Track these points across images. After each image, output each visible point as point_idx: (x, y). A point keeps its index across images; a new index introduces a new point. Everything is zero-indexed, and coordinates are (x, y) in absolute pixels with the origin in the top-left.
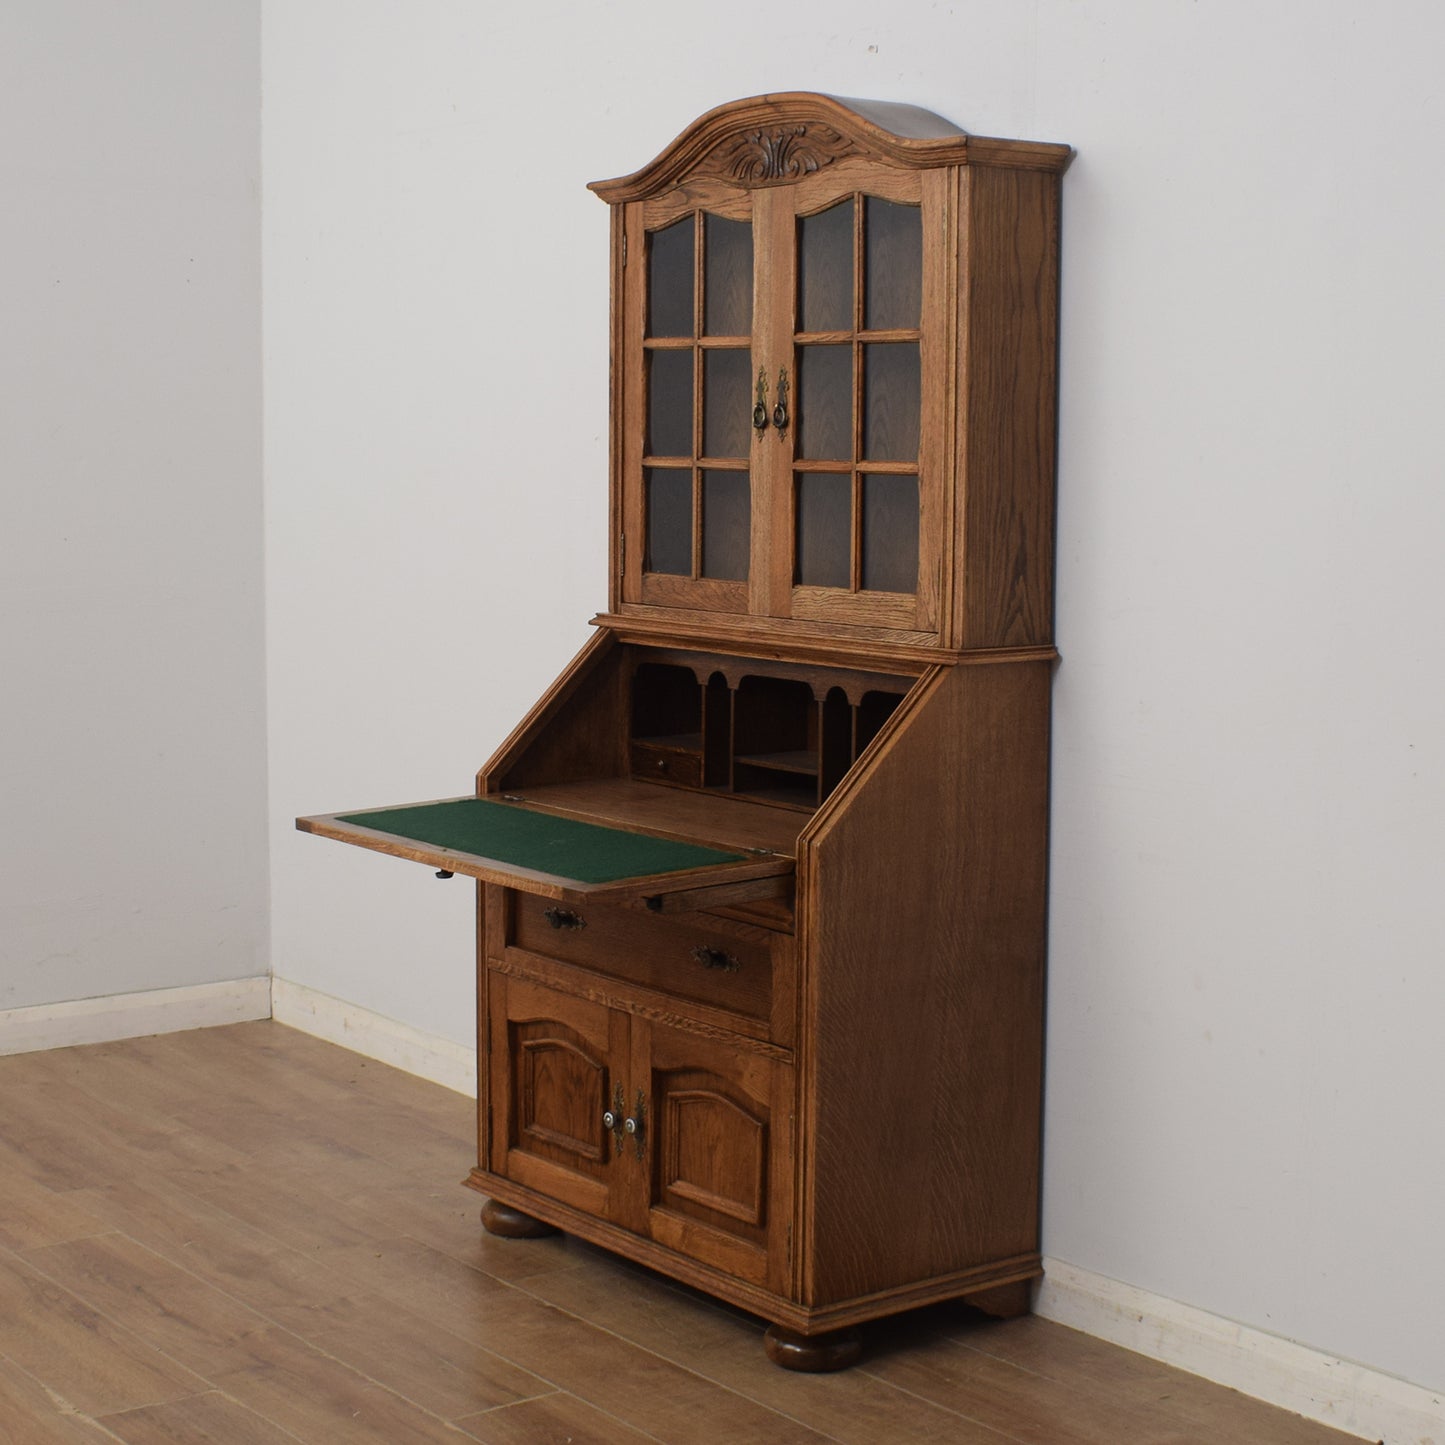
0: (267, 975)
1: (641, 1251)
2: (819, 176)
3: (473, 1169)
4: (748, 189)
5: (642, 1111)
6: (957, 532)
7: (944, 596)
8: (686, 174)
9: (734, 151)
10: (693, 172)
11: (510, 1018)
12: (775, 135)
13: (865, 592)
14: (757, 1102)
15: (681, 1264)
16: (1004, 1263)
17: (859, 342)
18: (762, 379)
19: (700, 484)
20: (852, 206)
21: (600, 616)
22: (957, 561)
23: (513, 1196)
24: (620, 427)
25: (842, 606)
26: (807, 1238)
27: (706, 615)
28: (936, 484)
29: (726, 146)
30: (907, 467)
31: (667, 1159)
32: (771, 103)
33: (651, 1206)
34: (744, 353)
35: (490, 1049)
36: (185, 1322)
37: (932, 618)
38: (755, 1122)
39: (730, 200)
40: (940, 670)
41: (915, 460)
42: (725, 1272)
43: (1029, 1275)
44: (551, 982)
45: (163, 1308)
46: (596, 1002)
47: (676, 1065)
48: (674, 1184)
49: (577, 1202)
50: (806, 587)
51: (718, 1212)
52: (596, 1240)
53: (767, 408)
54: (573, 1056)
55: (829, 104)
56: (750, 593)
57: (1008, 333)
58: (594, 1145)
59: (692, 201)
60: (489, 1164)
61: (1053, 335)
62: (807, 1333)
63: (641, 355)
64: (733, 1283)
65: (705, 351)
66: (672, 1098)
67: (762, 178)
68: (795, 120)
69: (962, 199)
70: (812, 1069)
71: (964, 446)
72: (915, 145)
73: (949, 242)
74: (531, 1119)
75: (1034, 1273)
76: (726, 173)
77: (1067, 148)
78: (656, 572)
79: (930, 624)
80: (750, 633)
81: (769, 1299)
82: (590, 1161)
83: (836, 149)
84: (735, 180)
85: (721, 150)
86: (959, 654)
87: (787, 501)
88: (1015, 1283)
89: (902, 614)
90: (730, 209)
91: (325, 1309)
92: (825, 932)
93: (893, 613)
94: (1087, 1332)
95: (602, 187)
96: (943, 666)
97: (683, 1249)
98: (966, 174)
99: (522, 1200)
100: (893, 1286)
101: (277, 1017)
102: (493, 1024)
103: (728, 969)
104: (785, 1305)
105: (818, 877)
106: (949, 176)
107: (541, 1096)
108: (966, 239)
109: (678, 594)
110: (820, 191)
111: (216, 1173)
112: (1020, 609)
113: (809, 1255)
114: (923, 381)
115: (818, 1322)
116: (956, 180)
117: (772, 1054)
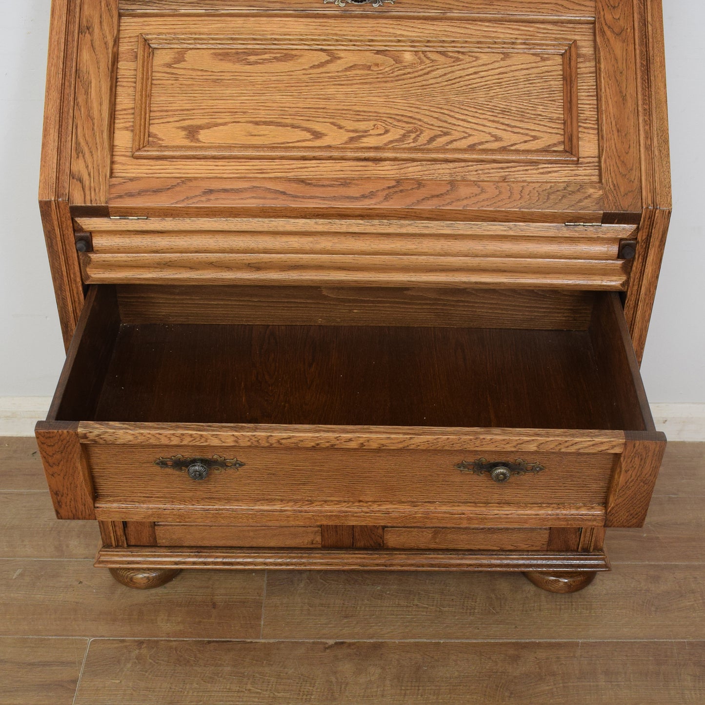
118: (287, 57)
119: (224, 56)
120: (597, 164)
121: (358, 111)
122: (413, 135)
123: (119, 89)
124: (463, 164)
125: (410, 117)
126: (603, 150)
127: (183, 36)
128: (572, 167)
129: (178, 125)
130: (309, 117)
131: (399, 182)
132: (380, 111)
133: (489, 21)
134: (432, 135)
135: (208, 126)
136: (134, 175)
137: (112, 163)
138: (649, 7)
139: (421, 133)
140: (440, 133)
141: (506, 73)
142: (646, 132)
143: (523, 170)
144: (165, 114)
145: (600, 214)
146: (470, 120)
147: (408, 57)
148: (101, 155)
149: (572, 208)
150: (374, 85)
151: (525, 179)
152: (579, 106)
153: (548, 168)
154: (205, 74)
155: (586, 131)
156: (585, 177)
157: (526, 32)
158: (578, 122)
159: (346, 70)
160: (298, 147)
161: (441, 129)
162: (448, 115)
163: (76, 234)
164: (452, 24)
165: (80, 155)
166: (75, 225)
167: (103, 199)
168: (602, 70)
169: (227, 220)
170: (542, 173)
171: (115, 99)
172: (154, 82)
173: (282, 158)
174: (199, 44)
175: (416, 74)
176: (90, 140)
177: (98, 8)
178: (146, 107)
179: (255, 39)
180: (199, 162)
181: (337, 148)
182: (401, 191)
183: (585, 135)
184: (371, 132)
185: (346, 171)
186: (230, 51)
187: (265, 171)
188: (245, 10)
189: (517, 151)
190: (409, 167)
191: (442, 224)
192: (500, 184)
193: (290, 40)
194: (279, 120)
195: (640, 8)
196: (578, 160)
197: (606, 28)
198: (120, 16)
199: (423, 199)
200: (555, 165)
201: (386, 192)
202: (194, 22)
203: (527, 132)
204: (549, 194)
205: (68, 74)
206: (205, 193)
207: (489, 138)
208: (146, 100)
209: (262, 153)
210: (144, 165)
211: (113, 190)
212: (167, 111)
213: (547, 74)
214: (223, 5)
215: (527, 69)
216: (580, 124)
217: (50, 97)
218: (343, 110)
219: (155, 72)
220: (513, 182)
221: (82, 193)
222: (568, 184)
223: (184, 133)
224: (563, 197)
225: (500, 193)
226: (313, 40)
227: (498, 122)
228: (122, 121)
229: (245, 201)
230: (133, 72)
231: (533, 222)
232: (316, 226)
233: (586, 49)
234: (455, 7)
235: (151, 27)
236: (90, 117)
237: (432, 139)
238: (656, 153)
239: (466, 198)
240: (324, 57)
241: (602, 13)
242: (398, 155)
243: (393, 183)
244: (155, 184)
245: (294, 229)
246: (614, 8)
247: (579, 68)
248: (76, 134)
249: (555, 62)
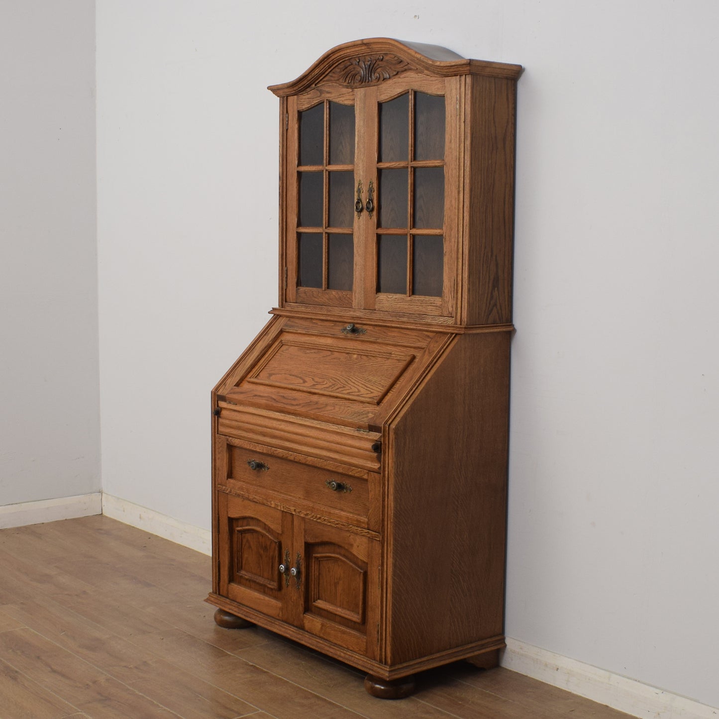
0: (100, 492)
1: (299, 636)
2: (390, 82)
3: (210, 593)
4: (353, 88)
5: (299, 564)
6: (464, 265)
7: (457, 299)
8: (319, 82)
9: (345, 69)
10: (323, 80)
11: (229, 516)
12: (367, 60)
13: (414, 296)
14: (361, 560)
15: (320, 643)
16: (486, 641)
17: (411, 167)
18: (360, 187)
19: (327, 241)
20: (408, 96)
21: (274, 309)
22: (464, 280)
23: (231, 607)
24: (284, 212)
25: (402, 303)
26: (388, 630)
27: (330, 308)
28: (453, 240)
29: (341, 66)
30: (437, 231)
31: (313, 589)
32: (365, 44)
33: (304, 613)
34: (350, 174)
35: (219, 532)
36: (63, 675)
37: (450, 309)
38: (359, 570)
39: (343, 94)
40: (455, 337)
41: (441, 228)
42: (344, 647)
43: (499, 647)
44: (251, 498)
45: (52, 668)
46: (274, 508)
47: (317, 540)
48: (316, 602)
49: (265, 610)
50: (383, 294)
51: (340, 616)
52: (275, 630)
53: (363, 201)
54: (263, 535)
55: (396, 44)
56: (353, 297)
57: (490, 161)
58: (273, 581)
59: (323, 95)
60: (218, 591)
61: (512, 163)
62: (388, 679)
63: (296, 174)
64: (348, 653)
65: (329, 172)
66: (315, 557)
67: (360, 83)
68: (378, 53)
69: (467, 92)
70: (390, 544)
71: (468, 220)
72: (442, 65)
73: (460, 115)
74: (240, 568)
75: (501, 646)
76: (341, 80)
77: (520, 66)
78: (303, 286)
79: (449, 313)
80: (353, 317)
81: (368, 661)
82: (272, 589)
83: (399, 67)
84: (345, 84)
85: (338, 69)
86: (465, 328)
87: (373, 249)
88: (492, 651)
89: (434, 308)
90: (343, 99)
91: (136, 668)
92: (397, 472)
93: (430, 307)
94: (529, 676)
95: (275, 88)
96: (457, 334)
97: (322, 635)
98: (469, 79)
99: (236, 609)
100: (431, 654)
101: (106, 513)
102: (220, 518)
103: (345, 491)
104: (376, 665)
105: (394, 444)
106: (460, 81)
107: (245, 556)
108: (469, 113)
109: (315, 298)
110: (391, 89)
111: (76, 595)
112: (495, 305)
113: (389, 638)
114: (446, 187)
115: (393, 673)
116: (464, 82)
117: (369, 535)
119: (300, 350)
125: (338, 379)
127: (293, 341)
130: (307, 374)
132: (330, 376)
133: (391, 345)
135: (276, 374)
136: (243, 387)
137: (241, 382)
138: (449, 342)
141: (382, 366)
143: (358, 405)
145: (367, 425)
148: (238, 378)
149: (358, 420)
150: (336, 366)
152: (397, 382)
153: (367, 405)
154: (290, 355)
163: (218, 409)
165: (232, 377)
166: (218, 404)
169: (257, 409)
170: (363, 407)
172: (274, 356)
174: (296, 344)
175: (352, 363)
177: (276, 327)
179: (313, 344)
180: (264, 386)
184: (321, 383)
186: (303, 348)
188: (316, 332)
189: (361, 397)
190: (322, 398)
192: (342, 407)
193: (323, 345)
194: (298, 375)
198: (281, 331)
200: (370, 405)
204: (355, 413)
207: (357, 390)
210: (248, 385)
211: (231, 391)
212: (270, 367)
213: (396, 368)
214: (311, 330)
216: (391, 389)
218: (320, 374)
219: (277, 353)
220: (348, 407)
221: (223, 390)
223: (268, 375)
224: (359, 415)
225: (339, 410)
227: (364, 385)
231: (346, 426)
233: (417, 359)
234: (382, 338)
241: (430, 344)
245: (275, 417)
249: (402, 363)
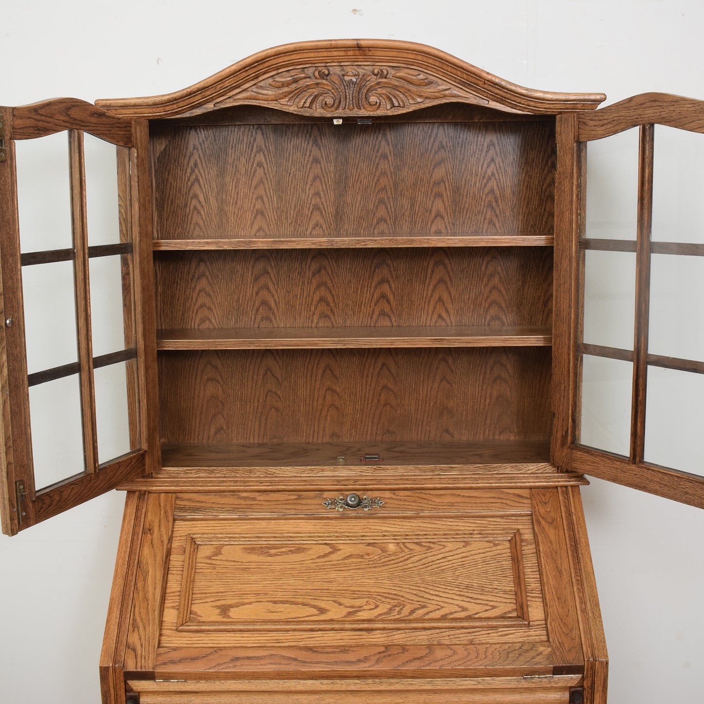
8: (224, 100)
12: (349, 73)
32: (362, 47)
118: (299, 550)
119: (251, 550)
120: (544, 626)
121: (354, 591)
122: (398, 609)
123: (170, 576)
124: (438, 631)
125: (395, 594)
126: (548, 615)
127: (221, 536)
128: (525, 629)
129: (214, 604)
130: (316, 596)
131: (387, 647)
132: (371, 590)
133: (452, 517)
134: (412, 608)
135: (237, 605)
136: (176, 645)
137: (161, 635)
138: (572, 501)
139: (404, 607)
140: (418, 606)
141: (467, 557)
142: (580, 598)
143: (486, 634)
144: (205, 595)
145: (551, 667)
146: (441, 595)
147: (392, 547)
148: (152, 629)
149: (528, 664)
150: (366, 570)
151: (488, 641)
152: (526, 580)
153: (506, 631)
154: (236, 564)
155: (533, 599)
156: (536, 637)
157: (480, 525)
158: (526, 593)
159: (344, 559)
160: (307, 621)
161: (419, 603)
162: (424, 592)
163: (127, 694)
164: (424, 521)
165: (136, 629)
166: (127, 687)
167: (151, 665)
168: (541, 551)
169: (249, 682)
170: (501, 636)
171: (166, 584)
172: (197, 571)
173: (294, 630)
174: (232, 541)
175: (398, 560)
176: (144, 617)
177: (159, 514)
178: (189, 590)
179: (275, 537)
180: (229, 635)
181: (338, 621)
182: (389, 655)
183: (533, 603)
184: (365, 607)
185: (345, 639)
186: (256, 546)
187: (281, 641)
188: (268, 515)
189: (480, 619)
190: (395, 635)
191: (424, 681)
192: (468, 647)
193: (301, 537)
194: (292, 600)
195: (565, 502)
196: (529, 624)
197: (541, 519)
198: (174, 520)
199: (407, 662)
200: (511, 629)
201: (377, 656)
202: (229, 525)
203: (487, 602)
204: (508, 653)
205: (131, 565)
206: (232, 660)
207: (457, 609)
208: (190, 585)
209: (278, 627)
210: (185, 637)
211: (160, 658)
212: (206, 593)
213: (499, 556)
214: (252, 512)
215: (483, 553)
216: (528, 594)
217: (117, 583)
218: (343, 590)
219: (198, 563)
220: (479, 644)
221: (135, 660)
222: (523, 643)
223: (218, 611)
224: (520, 655)
225: (469, 654)
226: (319, 537)
227: (463, 596)
228: (171, 601)
229: (264, 667)
230: (181, 563)
231: (497, 677)
232: (321, 686)
233: (528, 536)
234: (426, 509)
235: (197, 528)
236: (146, 599)
237: (412, 612)
238: (590, 614)
239: (442, 659)
240: (328, 549)
241: (537, 508)
242: (386, 626)
243: (383, 649)
244: (194, 653)
245: (303, 689)
246: (545, 503)
247: (524, 550)
248: (134, 612)
249: (505, 547)
